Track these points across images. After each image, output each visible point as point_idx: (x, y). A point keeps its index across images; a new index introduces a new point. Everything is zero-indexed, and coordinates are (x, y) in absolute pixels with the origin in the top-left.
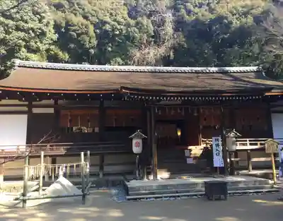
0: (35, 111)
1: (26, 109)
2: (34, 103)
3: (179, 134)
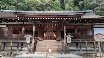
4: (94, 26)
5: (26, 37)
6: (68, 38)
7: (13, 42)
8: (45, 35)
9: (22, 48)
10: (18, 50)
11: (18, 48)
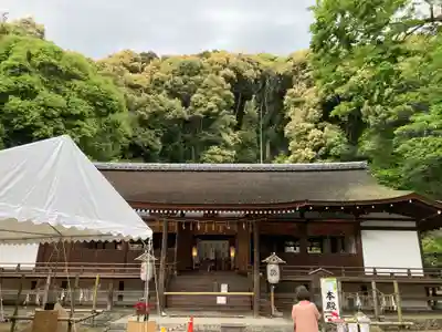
3: (232, 254)
4: (363, 224)
5: (141, 262)
6: (270, 268)
8: (195, 253)
9: (121, 297)
10: (109, 307)
11: (111, 298)
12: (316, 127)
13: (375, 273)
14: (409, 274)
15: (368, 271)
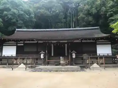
0: (18, 45)
1: (16, 44)
2: (18, 42)
4: (97, 43)
5: (41, 54)
7: (32, 58)
9: (37, 62)
12: (87, 17)
13: (99, 55)
14: (108, 55)
15: (98, 55)
